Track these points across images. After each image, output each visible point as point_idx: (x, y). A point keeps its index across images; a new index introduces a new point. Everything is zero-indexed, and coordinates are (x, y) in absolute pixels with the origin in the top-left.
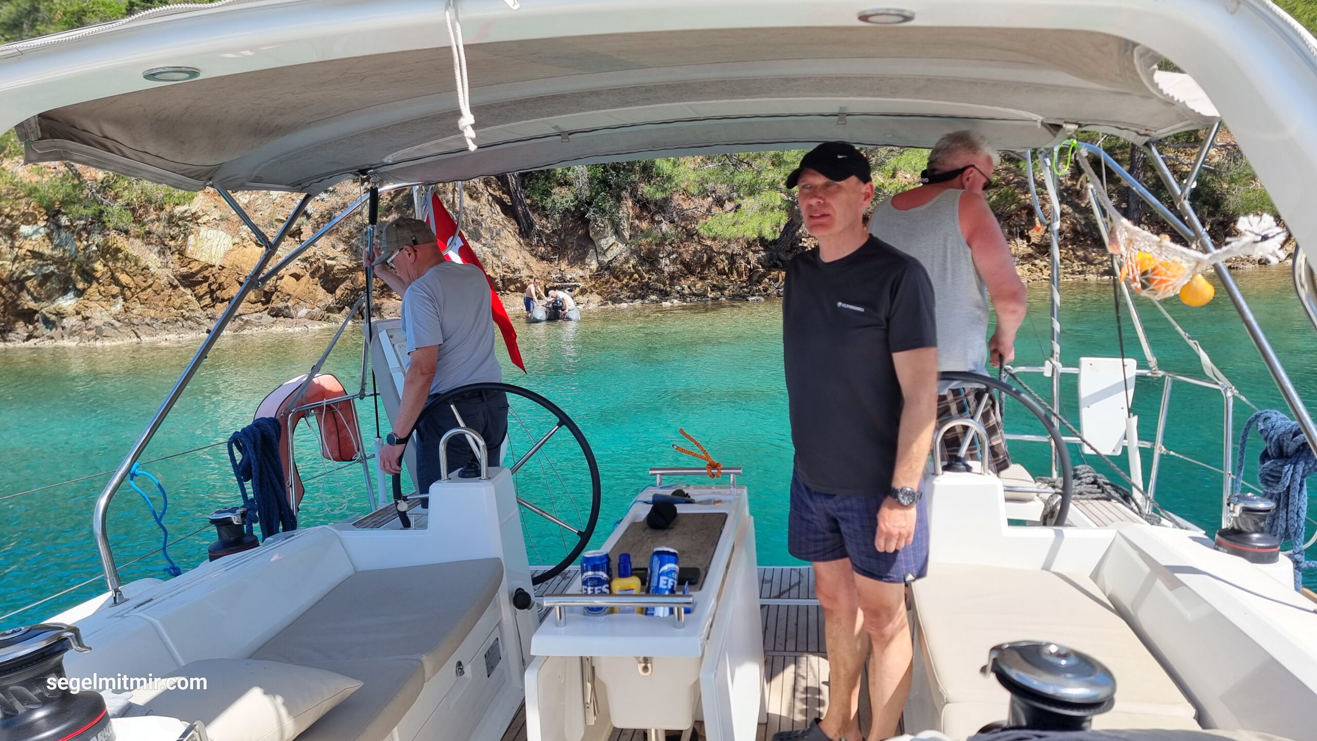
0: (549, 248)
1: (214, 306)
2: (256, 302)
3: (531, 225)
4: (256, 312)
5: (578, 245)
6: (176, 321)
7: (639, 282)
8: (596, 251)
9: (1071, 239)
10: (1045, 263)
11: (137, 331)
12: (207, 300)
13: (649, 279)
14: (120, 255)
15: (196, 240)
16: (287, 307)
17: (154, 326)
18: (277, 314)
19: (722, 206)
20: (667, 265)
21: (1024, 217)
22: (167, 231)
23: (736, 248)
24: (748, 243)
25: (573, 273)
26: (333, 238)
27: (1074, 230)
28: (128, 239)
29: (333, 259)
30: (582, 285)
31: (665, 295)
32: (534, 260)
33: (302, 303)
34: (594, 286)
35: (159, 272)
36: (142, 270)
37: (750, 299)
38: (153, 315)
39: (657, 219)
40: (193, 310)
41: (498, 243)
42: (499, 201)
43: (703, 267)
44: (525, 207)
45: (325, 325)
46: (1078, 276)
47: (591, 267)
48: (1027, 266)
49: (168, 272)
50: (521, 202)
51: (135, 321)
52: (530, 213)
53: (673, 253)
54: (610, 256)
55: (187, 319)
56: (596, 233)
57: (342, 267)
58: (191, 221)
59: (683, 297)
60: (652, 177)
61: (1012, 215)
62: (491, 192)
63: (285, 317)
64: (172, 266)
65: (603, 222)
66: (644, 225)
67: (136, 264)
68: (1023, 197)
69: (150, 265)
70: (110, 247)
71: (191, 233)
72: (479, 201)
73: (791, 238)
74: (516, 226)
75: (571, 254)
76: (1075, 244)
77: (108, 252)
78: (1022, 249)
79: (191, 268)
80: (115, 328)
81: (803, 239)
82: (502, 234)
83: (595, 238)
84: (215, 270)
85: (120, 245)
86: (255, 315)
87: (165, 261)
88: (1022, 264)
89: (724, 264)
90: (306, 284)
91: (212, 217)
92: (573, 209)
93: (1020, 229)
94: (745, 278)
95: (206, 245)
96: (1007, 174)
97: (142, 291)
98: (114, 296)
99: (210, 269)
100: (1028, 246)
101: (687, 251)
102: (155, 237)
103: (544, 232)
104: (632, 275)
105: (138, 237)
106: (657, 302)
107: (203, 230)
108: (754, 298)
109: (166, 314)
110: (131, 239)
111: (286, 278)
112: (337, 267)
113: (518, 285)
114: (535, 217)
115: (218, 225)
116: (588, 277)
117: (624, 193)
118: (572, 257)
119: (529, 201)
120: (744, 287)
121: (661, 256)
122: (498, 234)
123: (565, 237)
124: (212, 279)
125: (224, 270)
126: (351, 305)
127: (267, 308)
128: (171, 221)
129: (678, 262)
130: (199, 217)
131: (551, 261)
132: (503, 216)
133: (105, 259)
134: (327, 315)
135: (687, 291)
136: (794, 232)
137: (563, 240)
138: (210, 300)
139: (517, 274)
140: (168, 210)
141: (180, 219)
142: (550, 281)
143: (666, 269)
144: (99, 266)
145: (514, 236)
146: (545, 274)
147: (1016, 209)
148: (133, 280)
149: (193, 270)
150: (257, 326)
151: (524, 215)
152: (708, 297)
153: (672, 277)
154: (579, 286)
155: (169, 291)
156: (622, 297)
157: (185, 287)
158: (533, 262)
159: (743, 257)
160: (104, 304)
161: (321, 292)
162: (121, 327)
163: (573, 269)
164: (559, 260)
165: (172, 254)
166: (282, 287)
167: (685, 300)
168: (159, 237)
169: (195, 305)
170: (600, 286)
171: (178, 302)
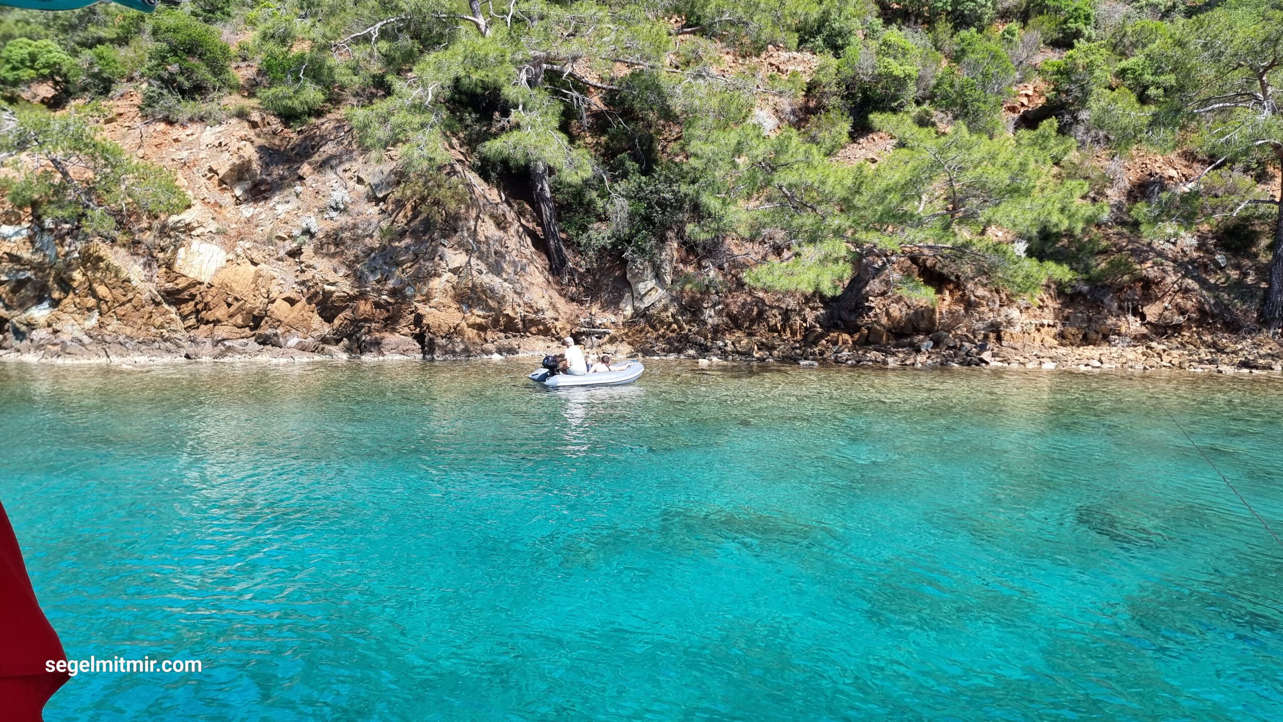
0: (581, 289)
1: (198, 328)
2: (242, 327)
3: (563, 262)
4: (243, 338)
5: (614, 287)
6: (154, 342)
7: (678, 334)
8: (633, 296)
9: (1196, 321)
10: (1164, 347)
11: (108, 350)
12: (192, 321)
13: (690, 330)
14: (102, 265)
15: (186, 253)
16: (276, 335)
17: (127, 345)
18: (264, 341)
19: (779, 255)
20: (711, 317)
21: (1139, 291)
22: (157, 241)
23: (792, 303)
24: (806, 298)
25: (604, 318)
26: (335, 262)
27: (1201, 310)
28: (112, 247)
29: (333, 284)
30: (612, 332)
31: (704, 350)
32: (563, 301)
33: (293, 331)
34: (626, 334)
35: (141, 286)
36: (123, 282)
37: (802, 363)
38: (128, 333)
39: (704, 264)
40: (175, 331)
41: (522, 279)
42: (532, 234)
43: (752, 322)
44: (558, 241)
45: (317, 358)
46: (1209, 366)
47: (625, 313)
48: (1141, 349)
49: (151, 286)
50: (554, 235)
51: (108, 339)
52: (564, 249)
53: (719, 303)
54: (647, 302)
55: (166, 340)
56: (634, 276)
57: (342, 294)
58: (184, 232)
59: (724, 354)
60: (703, 218)
61: (1124, 287)
62: (523, 222)
63: (273, 345)
64: (157, 280)
65: (642, 264)
66: (690, 270)
67: (116, 276)
68: (1138, 267)
69: (132, 278)
70: (91, 255)
71: (182, 245)
72: (506, 232)
73: (856, 296)
74: (547, 262)
75: (605, 296)
76: (1201, 326)
77: (88, 260)
78: (1134, 327)
79: (177, 284)
80: (83, 345)
81: (870, 298)
82: (528, 269)
83: (632, 281)
84: (203, 288)
85: (102, 253)
86: (241, 340)
87: (149, 274)
88: (1135, 346)
89: (776, 320)
90: (301, 310)
91: (208, 230)
92: (609, 247)
93: (1133, 304)
94: (799, 337)
95: (197, 260)
96: (1119, 239)
97: (120, 305)
98: (89, 310)
99: (198, 286)
100: (1142, 324)
101: (735, 302)
102: (144, 247)
103: (577, 271)
104: (670, 324)
105: (124, 245)
106: (694, 358)
107: (195, 243)
108: (806, 362)
109: (144, 333)
110: (116, 248)
111: (279, 302)
112: (337, 294)
113: (541, 327)
114: (568, 253)
115: (212, 239)
116: (621, 324)
117: (670, 234)
118: (606, 300)
119: (563, 236)
120: (797, 348)
121: (705, 305)
122: (523, 269)
123: (600, 277)
124: (199, 298)
125: (212, 289)
126: (349, 337)
127: (254, 335)
128: (164, 231)
129: (724, 314)
130: (194, 229)
131: (581, 303)
132: (533, 249)
133: (85, 268)
134: (321, 346)
135: (730, 348)
136: (860, 290)
137: (598, 281)
138: (195, 320)
139: (540, 315)
140: (163, 219)
141: (172, 229)
142: (578, 325)
143: (710, 321)
144: (77, 275)
145: (541, 273)
146: (573, 318)
147: (1130, 281)
148: (111, 293)
149: (179, 287)
150: (240, 354)
151: (556, 250)
152: (753, 357)
153: (717, 331)
154: (609, 334)
155: (151, 308)
156: (656, 349)
157: (169, 304)
158: (561, 302)
159: (799, 314)
160: (77, 317)
161: (316, 320)
162: (90, 344)
163: (606, 314)
164: (591, 303)
165: (159, 267)
166: (273, 312)
167: (726, 359)
168: (148, 248)
169: (179, 325)
170: (633, 335)
171: (159, 320)
